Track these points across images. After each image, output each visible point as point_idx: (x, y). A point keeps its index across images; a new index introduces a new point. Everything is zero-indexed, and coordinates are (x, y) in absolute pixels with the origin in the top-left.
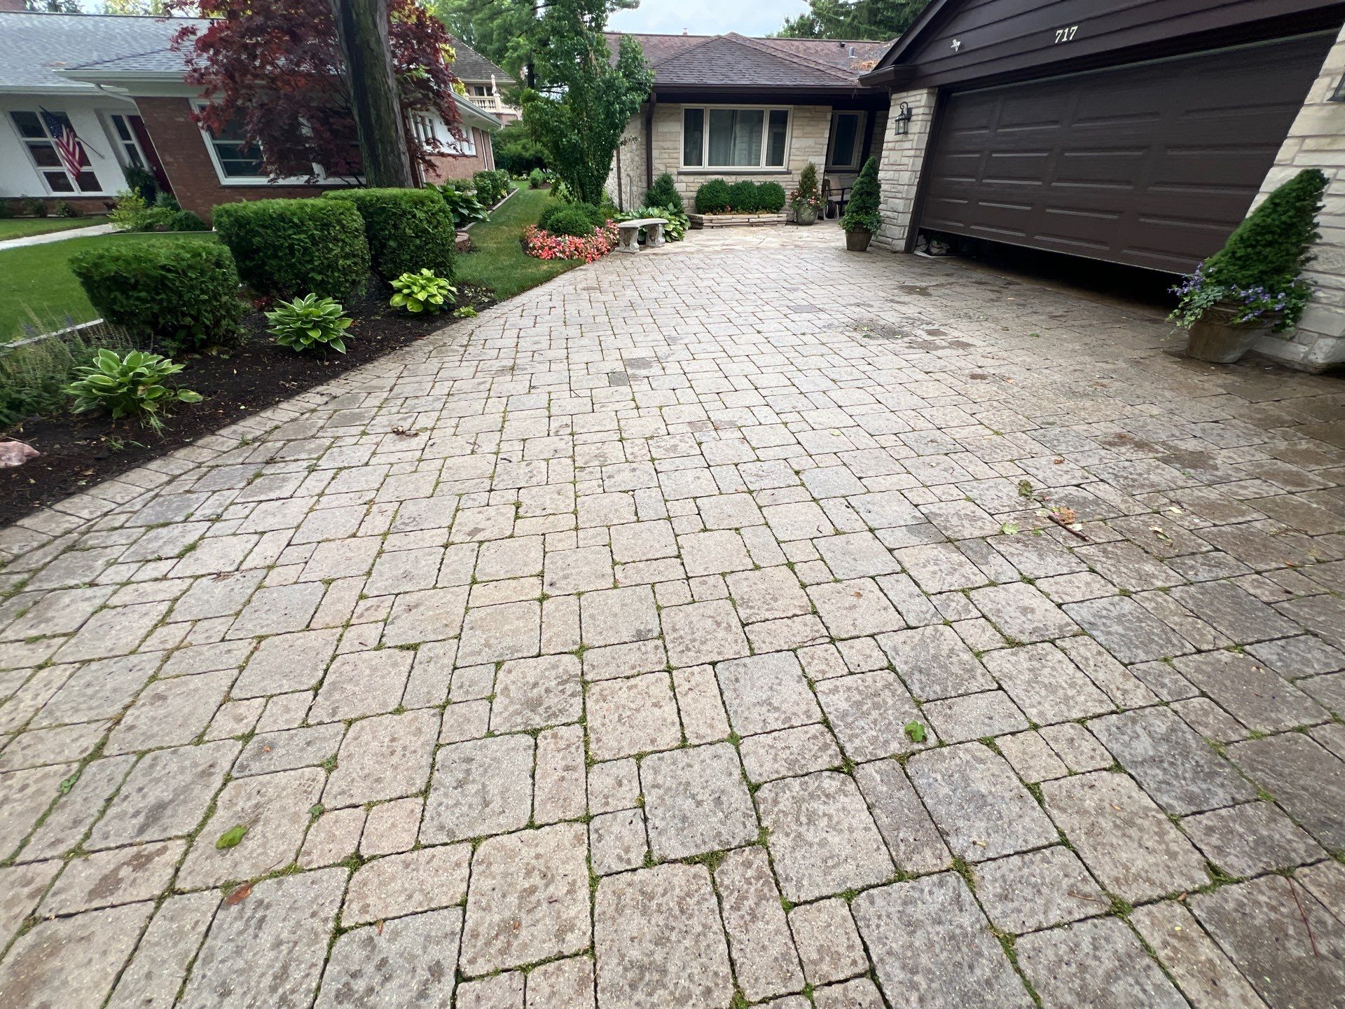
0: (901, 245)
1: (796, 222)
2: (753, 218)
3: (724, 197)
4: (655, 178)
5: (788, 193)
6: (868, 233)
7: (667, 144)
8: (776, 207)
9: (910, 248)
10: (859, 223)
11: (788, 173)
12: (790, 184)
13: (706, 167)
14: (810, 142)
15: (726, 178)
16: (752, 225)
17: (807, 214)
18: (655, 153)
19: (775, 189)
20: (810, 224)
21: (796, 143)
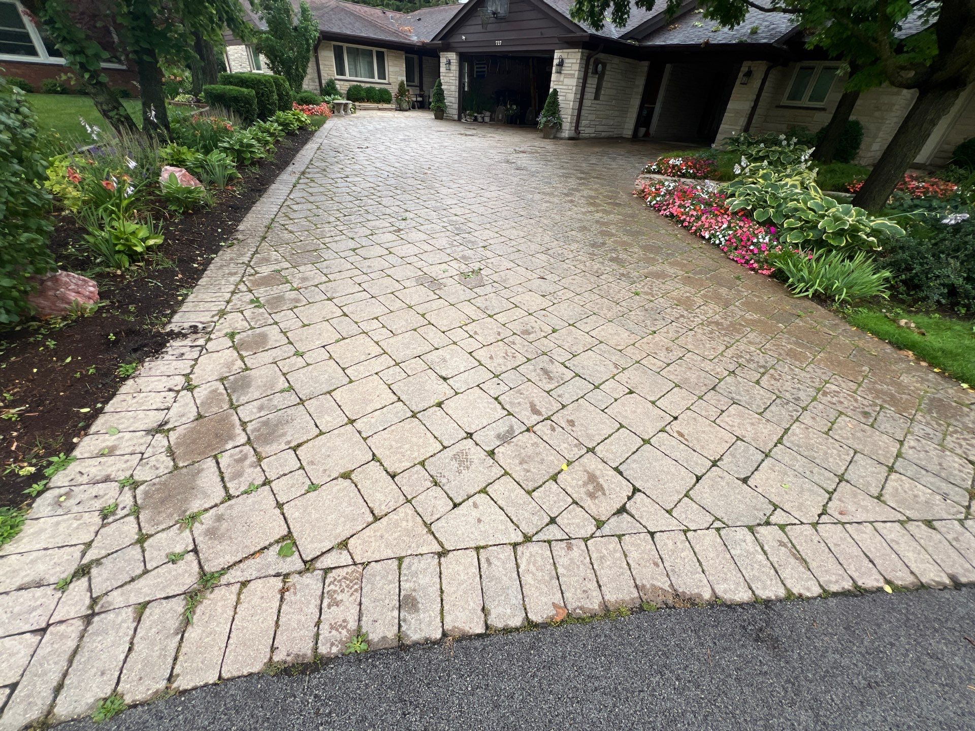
0: (456, 117)
1: (400, 109)
2: (380, 106)
3: (363, 94)
4: (324, 82)
5: (393, 94)
6: (443, 111)
7: (327, 63)
8: (388, 101)
9: (459, 119)
10: (439, 107)
11: (389, 84)
12: (394, 90)
13: (347, 77)
14: (397, 69)
15: (363, 85)
16: (380, 109)
17: (405, 105)
18: (321, 67)
19: (386, 92)
20: (406, 110)
21: (391, 69)
